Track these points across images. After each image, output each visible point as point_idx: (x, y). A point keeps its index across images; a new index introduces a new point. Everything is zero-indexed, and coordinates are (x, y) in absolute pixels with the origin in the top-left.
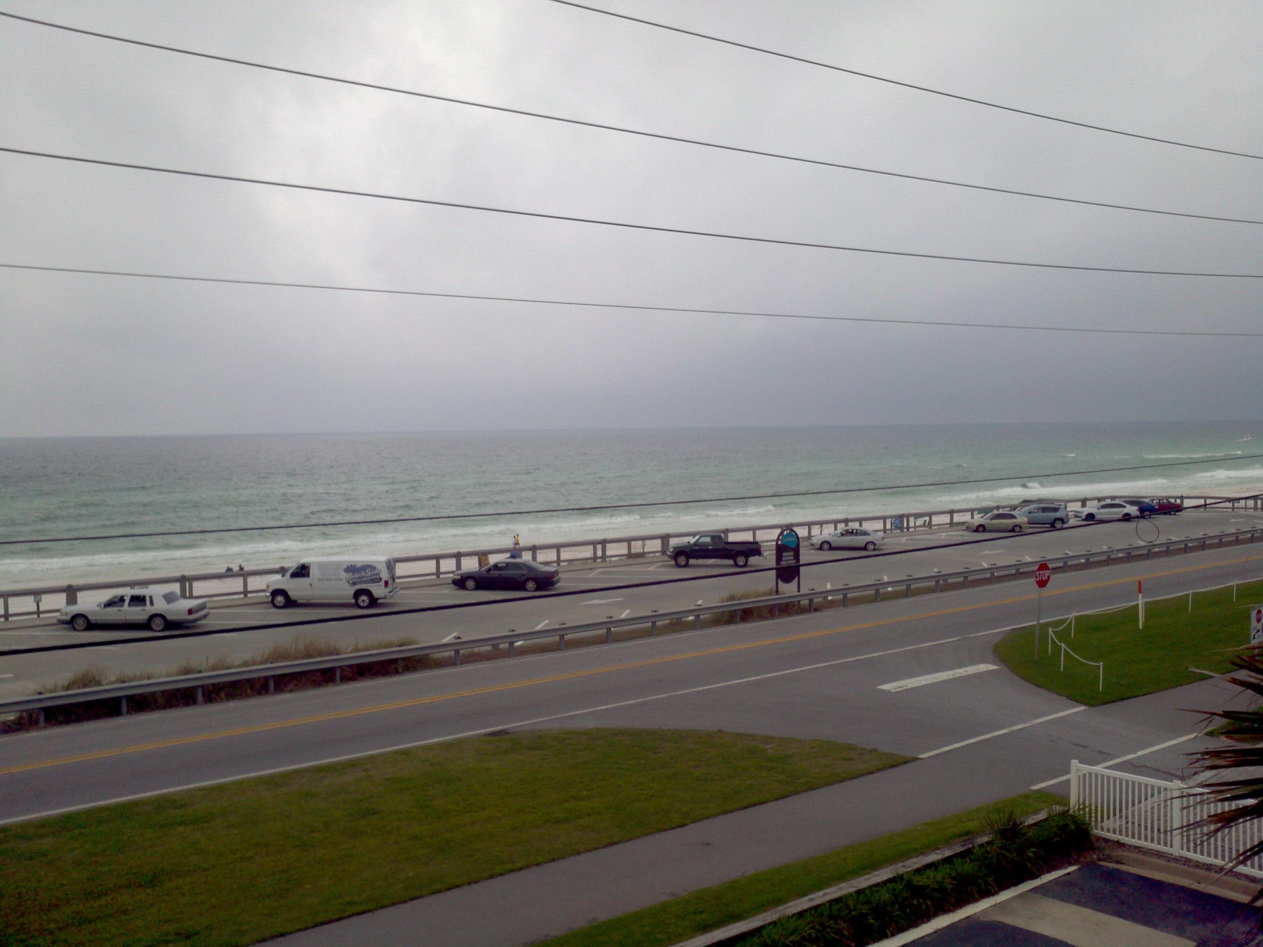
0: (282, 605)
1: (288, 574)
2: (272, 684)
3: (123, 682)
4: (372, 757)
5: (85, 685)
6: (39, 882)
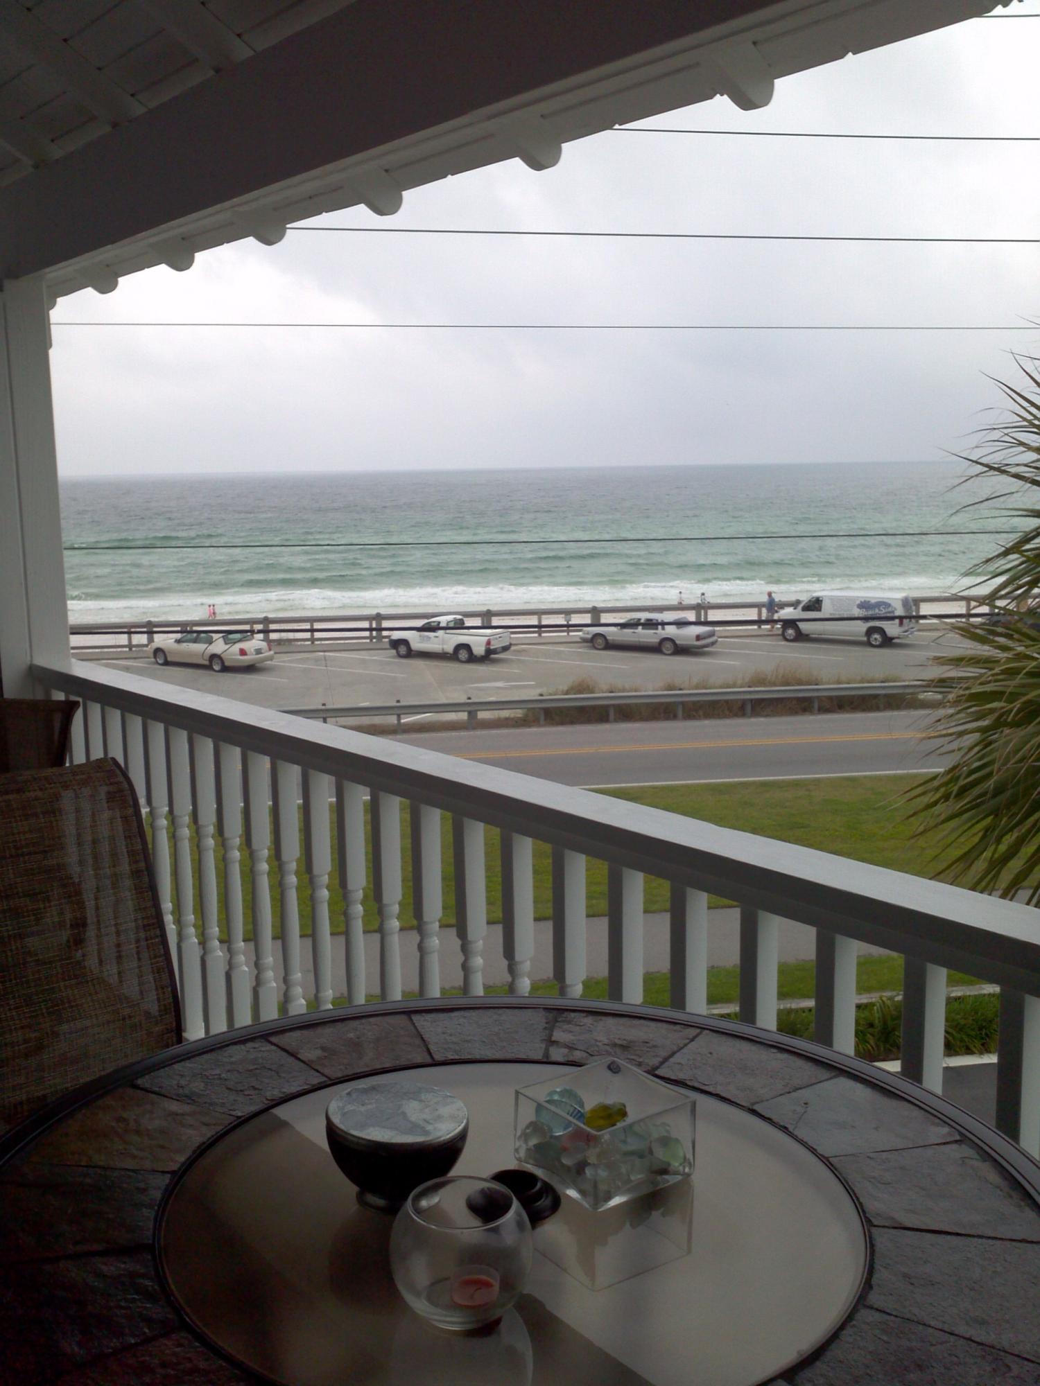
0: (792, 638)
1: (800, 607)
2: (749, 708)
3: (612, 692)
4: (819, 780)
5: (581, 692)
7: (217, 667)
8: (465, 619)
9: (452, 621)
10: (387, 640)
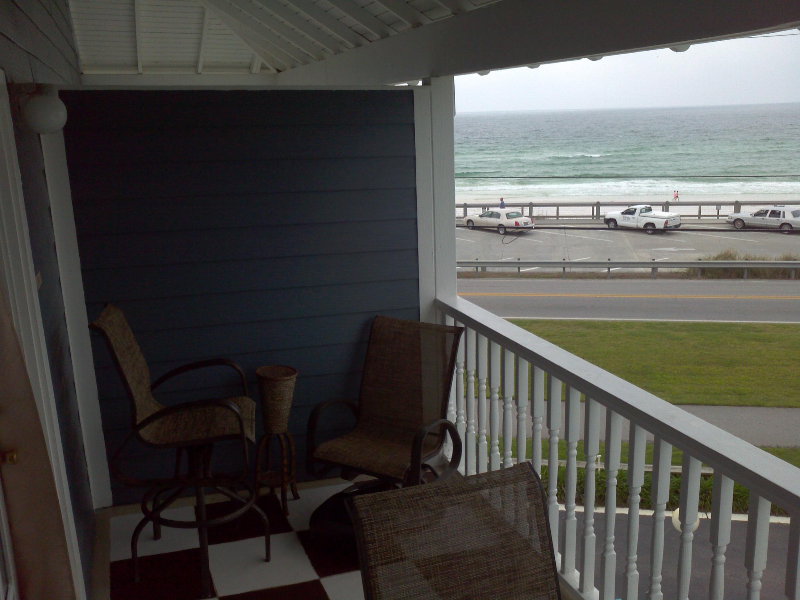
3: (747, 260)
5: (726, 259)
6: (675, 351)
7: (502, 232)
8: (652, 207)
9: (644, 208)
10: (603, 218)
